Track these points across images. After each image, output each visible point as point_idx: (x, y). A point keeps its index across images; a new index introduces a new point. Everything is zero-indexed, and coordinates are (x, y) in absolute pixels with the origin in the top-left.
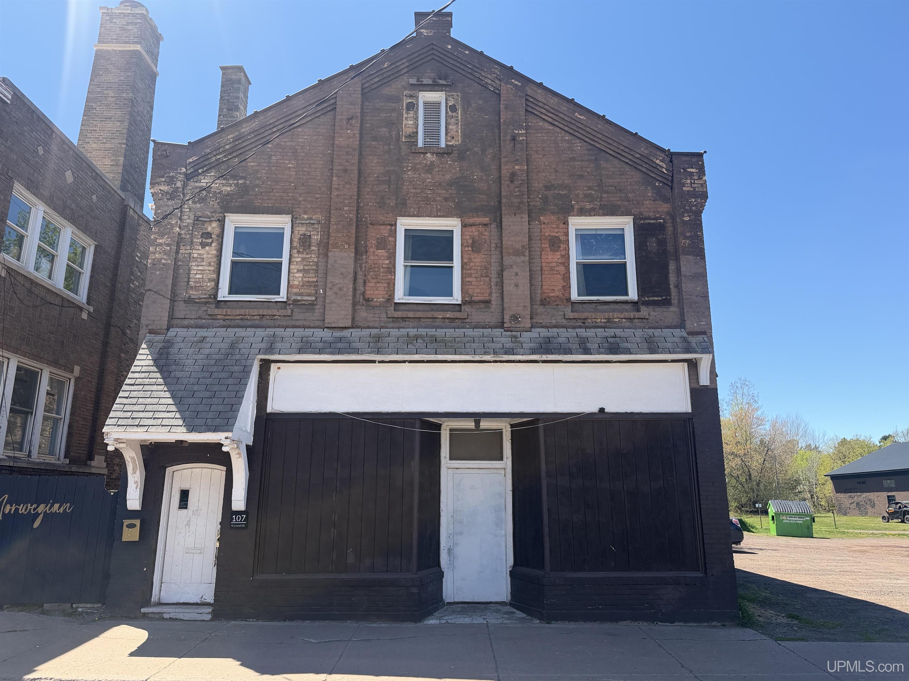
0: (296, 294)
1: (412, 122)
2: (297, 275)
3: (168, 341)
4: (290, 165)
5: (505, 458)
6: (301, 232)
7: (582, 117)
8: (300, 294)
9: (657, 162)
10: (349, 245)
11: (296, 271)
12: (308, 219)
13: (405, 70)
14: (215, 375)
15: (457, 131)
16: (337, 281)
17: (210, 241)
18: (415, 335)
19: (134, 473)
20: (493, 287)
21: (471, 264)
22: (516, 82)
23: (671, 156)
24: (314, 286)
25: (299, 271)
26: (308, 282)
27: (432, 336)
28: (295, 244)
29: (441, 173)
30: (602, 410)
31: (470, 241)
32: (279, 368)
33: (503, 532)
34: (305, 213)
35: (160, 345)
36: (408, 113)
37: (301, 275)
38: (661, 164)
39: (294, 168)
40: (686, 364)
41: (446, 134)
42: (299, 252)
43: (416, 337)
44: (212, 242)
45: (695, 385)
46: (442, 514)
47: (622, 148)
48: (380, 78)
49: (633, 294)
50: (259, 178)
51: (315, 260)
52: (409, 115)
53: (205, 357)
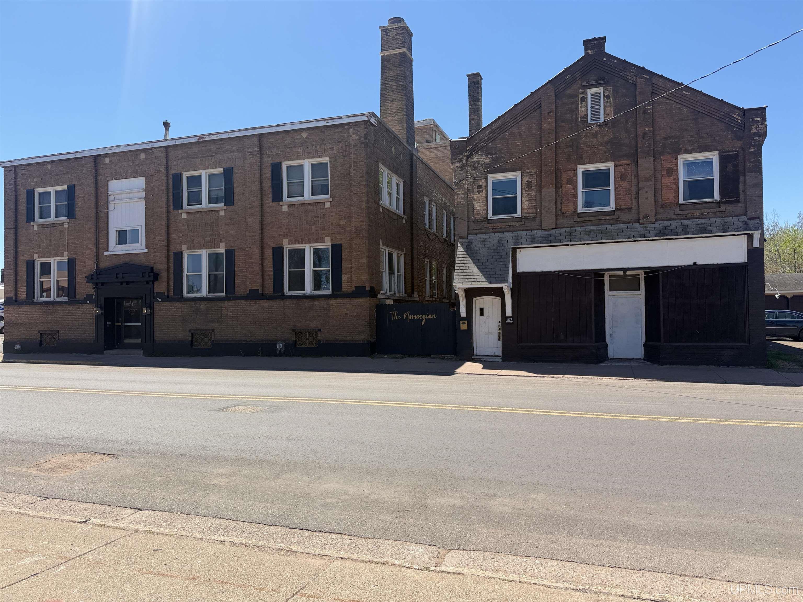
0: (526, 213)
1: (584, 109)
2: (526, 203)
3: (469, 242)
4: (519, 143)
5: (641, 289)
6: (527, 180)
7: (687, 93)
8: (528, 213)
9: (735, 116)
10: (552, 184)
11: (525, 201)
12: (530, 172)
13: (579, 78)
14: (494, 257)
15: (611, 111)
16: (547, 205)
17: (481, 189)
18: (590, 230)
19: (463, 301)
20: (633, 200)
21: (620, 188)
22: (646, 76)
23: (744, 112)
24: (535, 208)
25: (526, 201)
26: (532, 206)
27: (599, 230)
28: (524, 187)
29: (601, 137)
30: (695, 264)
31: (620, 175)
32: (520, 251)
33: (640, 326)
34: (528, 169)
35: (466, 244)
36: (581, 104)
37: (528, 203)
38: (737, 117)
39: (520, 144)
40: (746, 236)
41: (604, 113)
42: (526, 191)
43: (591, 231)
44: (483, 190)
45: (750, 248)
46: (606, 318)
47: (712, 110)
48: (565, 84)
49: (717, 197)
50: (503, 153)
51: (535, 194)
52: (582, 105)
53: (488, 248)
